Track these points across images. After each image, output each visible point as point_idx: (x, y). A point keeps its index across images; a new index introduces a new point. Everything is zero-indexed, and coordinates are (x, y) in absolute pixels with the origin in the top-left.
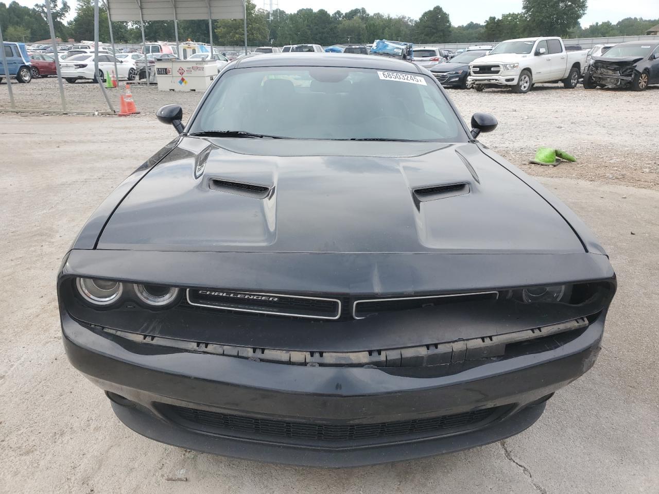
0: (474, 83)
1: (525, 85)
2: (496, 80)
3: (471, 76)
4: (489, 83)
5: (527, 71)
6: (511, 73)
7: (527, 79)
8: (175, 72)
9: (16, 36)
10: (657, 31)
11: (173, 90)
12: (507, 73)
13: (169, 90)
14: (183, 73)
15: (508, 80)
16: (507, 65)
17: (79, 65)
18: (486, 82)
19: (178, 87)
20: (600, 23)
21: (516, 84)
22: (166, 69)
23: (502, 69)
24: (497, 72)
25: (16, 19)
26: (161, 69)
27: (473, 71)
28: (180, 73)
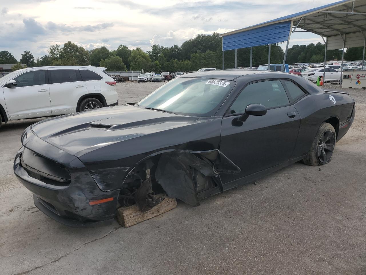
8: (354, 77)
9: (316, 60)
11: (351, 88)
13: (348, 88)
14: (359, 78)
17: (310, 74)
19: (354, 86)
22: (349, 75)
25: (318, 51)
26: (346, 75)
28: (357, 78)
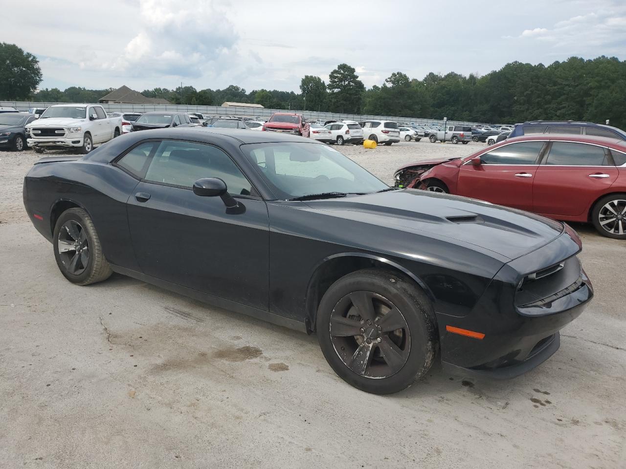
0: (36, 146)
1: (88, 146)
2: (62, 142)
3: (31, 138)
4: (54, 144)
5: (88, 134)
6: (77, 136)
7: (89, 140)
10: (108, 101)
12: (72, 135)
15: (74, 142)
16: (71, 128)
18: (51, 144)
20: (50, 89)
21: (82, 146)
23: (66, 132)
24: (63, 135)
27: (34, 134)
